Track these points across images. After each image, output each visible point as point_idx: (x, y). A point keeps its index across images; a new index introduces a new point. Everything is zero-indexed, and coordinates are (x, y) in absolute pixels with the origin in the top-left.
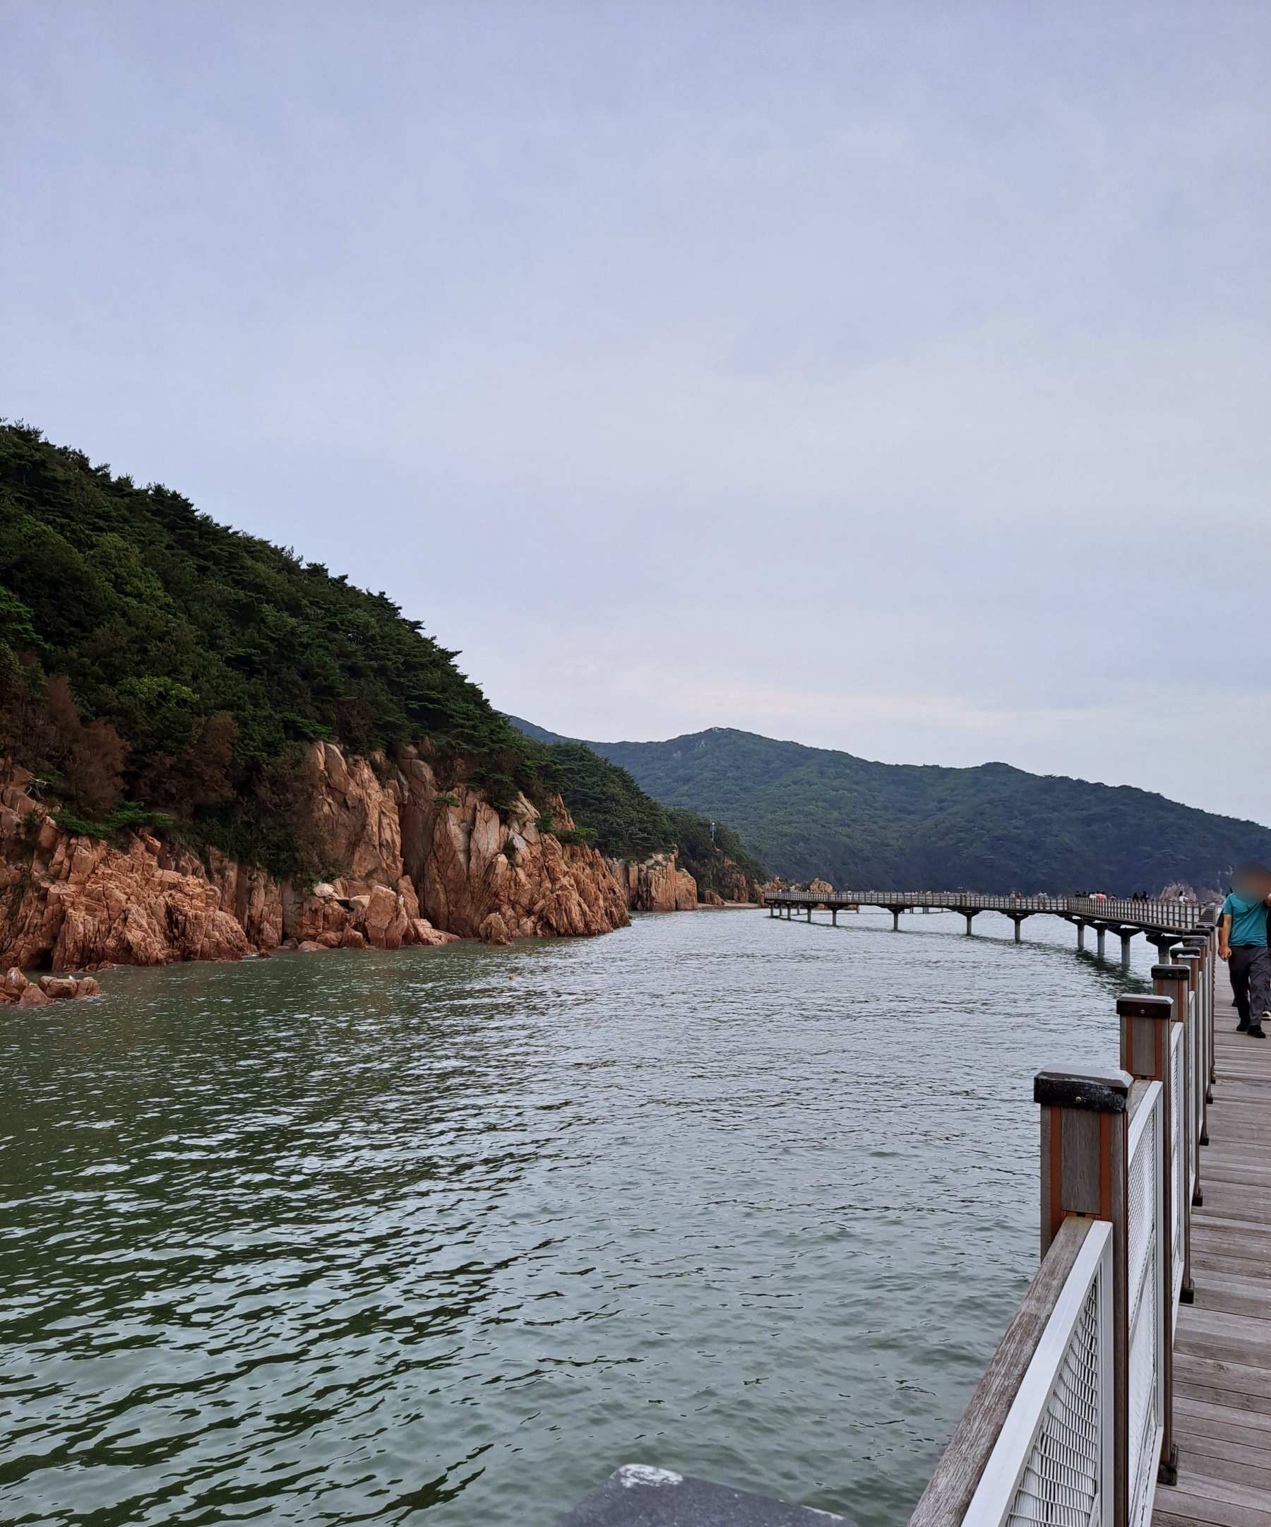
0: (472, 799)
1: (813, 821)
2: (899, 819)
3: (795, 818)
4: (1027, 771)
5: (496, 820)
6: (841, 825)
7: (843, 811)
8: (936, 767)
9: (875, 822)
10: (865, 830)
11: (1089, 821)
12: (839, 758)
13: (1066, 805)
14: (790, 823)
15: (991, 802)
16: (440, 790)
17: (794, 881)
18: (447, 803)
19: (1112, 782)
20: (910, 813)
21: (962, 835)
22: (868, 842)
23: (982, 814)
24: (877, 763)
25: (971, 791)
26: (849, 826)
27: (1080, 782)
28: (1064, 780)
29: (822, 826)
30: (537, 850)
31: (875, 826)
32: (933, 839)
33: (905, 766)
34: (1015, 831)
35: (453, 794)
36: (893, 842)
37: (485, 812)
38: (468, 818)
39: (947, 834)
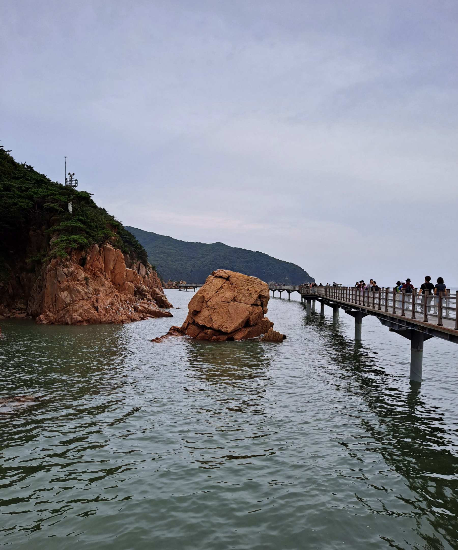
0: (138, 262)
1: (163, 260)
2: (190, 260)
3: (157, 259)
4: (229, 245)
5: (144, 267)
6: (172, 262)
7: (172, 257)
8: (200, 243)
9: (182, 261)
10: (180, 264)
11: (248, 262)
12: (169, 238)
13: (241, 257)
14: (155, 261)
15: (219, 255)
16: (131, 260)
17: (174, 281)
18: (134, 263)
19: (254, 250)
20: (194, 258)
21: (211, 266)
22: (181, 267)
23: (216, 259)
24: (181, 241)
25: (212, 251)
26: (174, 262)
27: (245, 250)
28: (240, 249)
29: (166, 262)
30: (152, 274)
31: (183, 263)
32: (202, 267)
33: (190, 242)
34: (226, 265)
35: (134, 261)
36: (189, 268)
37: (142, 266)
38: (138, 267)
39: (206, 265)
